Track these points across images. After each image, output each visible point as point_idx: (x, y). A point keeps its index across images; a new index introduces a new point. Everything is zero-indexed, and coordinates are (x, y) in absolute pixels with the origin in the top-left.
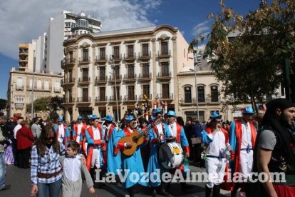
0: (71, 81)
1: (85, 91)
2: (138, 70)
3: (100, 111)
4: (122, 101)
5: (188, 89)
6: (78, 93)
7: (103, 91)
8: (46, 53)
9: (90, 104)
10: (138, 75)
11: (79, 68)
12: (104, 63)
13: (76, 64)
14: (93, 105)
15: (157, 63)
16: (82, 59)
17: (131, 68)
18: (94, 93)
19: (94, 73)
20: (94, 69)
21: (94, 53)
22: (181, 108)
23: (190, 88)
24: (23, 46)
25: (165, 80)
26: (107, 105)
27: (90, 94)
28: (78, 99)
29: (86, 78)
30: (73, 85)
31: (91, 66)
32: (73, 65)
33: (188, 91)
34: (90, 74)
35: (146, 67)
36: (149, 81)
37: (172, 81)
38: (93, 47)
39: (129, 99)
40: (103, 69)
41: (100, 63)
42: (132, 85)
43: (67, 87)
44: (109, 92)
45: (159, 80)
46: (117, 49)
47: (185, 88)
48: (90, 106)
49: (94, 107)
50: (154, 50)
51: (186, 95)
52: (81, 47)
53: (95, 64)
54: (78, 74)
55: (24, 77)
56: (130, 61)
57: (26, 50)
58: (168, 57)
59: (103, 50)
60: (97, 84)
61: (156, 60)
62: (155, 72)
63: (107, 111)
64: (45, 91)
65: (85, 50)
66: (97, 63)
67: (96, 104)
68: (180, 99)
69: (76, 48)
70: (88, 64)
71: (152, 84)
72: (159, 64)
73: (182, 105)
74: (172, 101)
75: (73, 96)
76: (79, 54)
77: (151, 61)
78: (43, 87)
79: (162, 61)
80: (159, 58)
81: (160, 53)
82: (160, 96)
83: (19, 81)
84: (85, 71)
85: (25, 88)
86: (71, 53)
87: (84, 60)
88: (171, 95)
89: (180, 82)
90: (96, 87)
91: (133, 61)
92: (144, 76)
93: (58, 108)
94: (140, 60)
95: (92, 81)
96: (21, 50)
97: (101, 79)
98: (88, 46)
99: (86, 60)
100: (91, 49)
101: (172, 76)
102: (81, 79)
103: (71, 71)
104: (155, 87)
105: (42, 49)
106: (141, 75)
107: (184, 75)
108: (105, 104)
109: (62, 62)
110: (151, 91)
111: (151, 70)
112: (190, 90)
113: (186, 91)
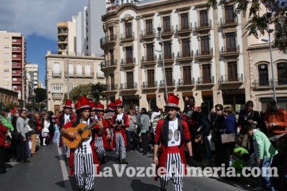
0: (112, 63)
1: (130, 76)
2: (195, 45)
3: (148, 99)
4: (176, 86)
5: (263, 67)
6: (121, 78)
7: (151, 74)
8: (87, 31)
9: (136, 91)
10: (195, 53)
11: (121, 48)
12: (152, 39)
13: (118, 41)
14: (139, 93)
15: (220, 34)
16: (124, 36)
17: (186, 43)
18: (140, 77)
19: (139, 52)
20: (139, 48)
21: (139, 27)
22: (254, 93)
23: (266, 66)
24: (62, 24)
25: (231, 56)
26: (157, 92)
27: (136, 79)
28: (121, 85)
29: (130, 59)
30: (115, 68)
31: (135, 44)
32: (114, 44)
33: (263, 70)
34: (135, 54)
35: (205, 40)
36: (210, 59)
37: (241, 58)
38: (138, 19)
39: (184, 84)
40: (150, 47)
41: (146, 40)
42: (188, 65)
43: (109, 71)
44: (159, 75)
45: (223, 57)
46: (167, 20)
47: (259, 66)
48: (136, 94)
49: (141, 95)
50: (215, 17)
51: (261, 76)
52: (123, 20)
53: (141, 41)
54: (120, 54)
55: (62, 62)
56: (184, 34)
57: (66, 29)
58: (235, 26)
59: (149, 22)
60: (144, 66)
61: (218, 31)
62: (217, 47)
63: (157, 99)
64: (86, 78)
65: (128, 25)
66: (143, 39)
67: (144, 91)
68: (252, 81)
69: (116, 22)
70: (132, 41)
71: (214, 62)
72: (223, 36)
73: (255, 90)
74: (241, 84)
75: (116, 82)
76: (120, 30)
77: (212, 32)
78: (83, 73)
79: (226, 31)
80: (223, 27)
81: (224, 21)
82: (224, 78)
83: (56, 66)
84: (129, 50)
85: (63, 75)
86: (111, 29)
87: (127, 37)
88: (239, 76)
89: (251, 58)
90: (143, 70)
91: (188, 34)
92: (203, 53)
93: (101, 97)
94: (198, 31)
95: (138, 62)
96: (59, 29)
97: (148, 60)
98: (131, 18)
99: (129, 37)
100: (134, 22)
101: (241, 51)
102: (125, 61)
103: (112, 51)
104: (218, 67)
105: (83, 26)
106: (200, 52)
107: (257, 49)
108: (155, 90)
109: (101, 40)
110: (213, 73)
111: (212, 45)
112: (266, 69)
113: (260, 69)
